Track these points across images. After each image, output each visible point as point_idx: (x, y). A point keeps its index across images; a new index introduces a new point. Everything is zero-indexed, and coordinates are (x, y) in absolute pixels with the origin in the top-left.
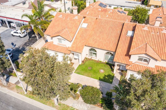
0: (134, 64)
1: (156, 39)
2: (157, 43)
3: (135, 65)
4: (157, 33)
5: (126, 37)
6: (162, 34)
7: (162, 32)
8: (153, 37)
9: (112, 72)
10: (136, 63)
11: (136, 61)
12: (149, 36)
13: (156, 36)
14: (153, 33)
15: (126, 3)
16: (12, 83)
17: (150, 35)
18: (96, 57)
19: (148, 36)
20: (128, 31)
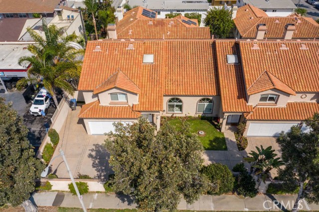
0: (255, 109)
1: (276, 61)
2: (280, 67)
3: (257, 109)
4: (274, 52)
5: (228, 66)
6: (282, 51)
7: (281, 48)
8: (271, 59)
9: (218, 131)
10: (258, 107)
11: (257, 104)
12: (266, 59)
13: (275, 56)
14: (270, 53)
15: (184, 4)
16: (45, 207)
17: (265, 56)
18: (180, 112)
19: (263, 59)
20: (228, 56)
